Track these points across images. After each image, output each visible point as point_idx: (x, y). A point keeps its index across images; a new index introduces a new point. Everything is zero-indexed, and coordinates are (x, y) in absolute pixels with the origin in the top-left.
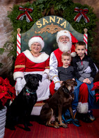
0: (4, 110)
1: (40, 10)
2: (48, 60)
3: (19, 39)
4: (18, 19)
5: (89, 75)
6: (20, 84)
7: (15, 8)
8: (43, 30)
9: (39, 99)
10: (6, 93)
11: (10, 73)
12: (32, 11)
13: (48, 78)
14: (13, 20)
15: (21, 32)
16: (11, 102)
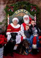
0: (2, 48)
1: (17, 7)
2: (20, 27)
3: (8, 19)
4: (8, 11)
5: (37, 33)
6: (9, 37)
7: (7, 6)
8: (18, 15)
9: (17, 43)
10: (3, 41)
11: (5, 32)
12: (14, 7)
13: (20, 34)
14: (6, 11)
15: (9, 16)
16: (5, 45)
